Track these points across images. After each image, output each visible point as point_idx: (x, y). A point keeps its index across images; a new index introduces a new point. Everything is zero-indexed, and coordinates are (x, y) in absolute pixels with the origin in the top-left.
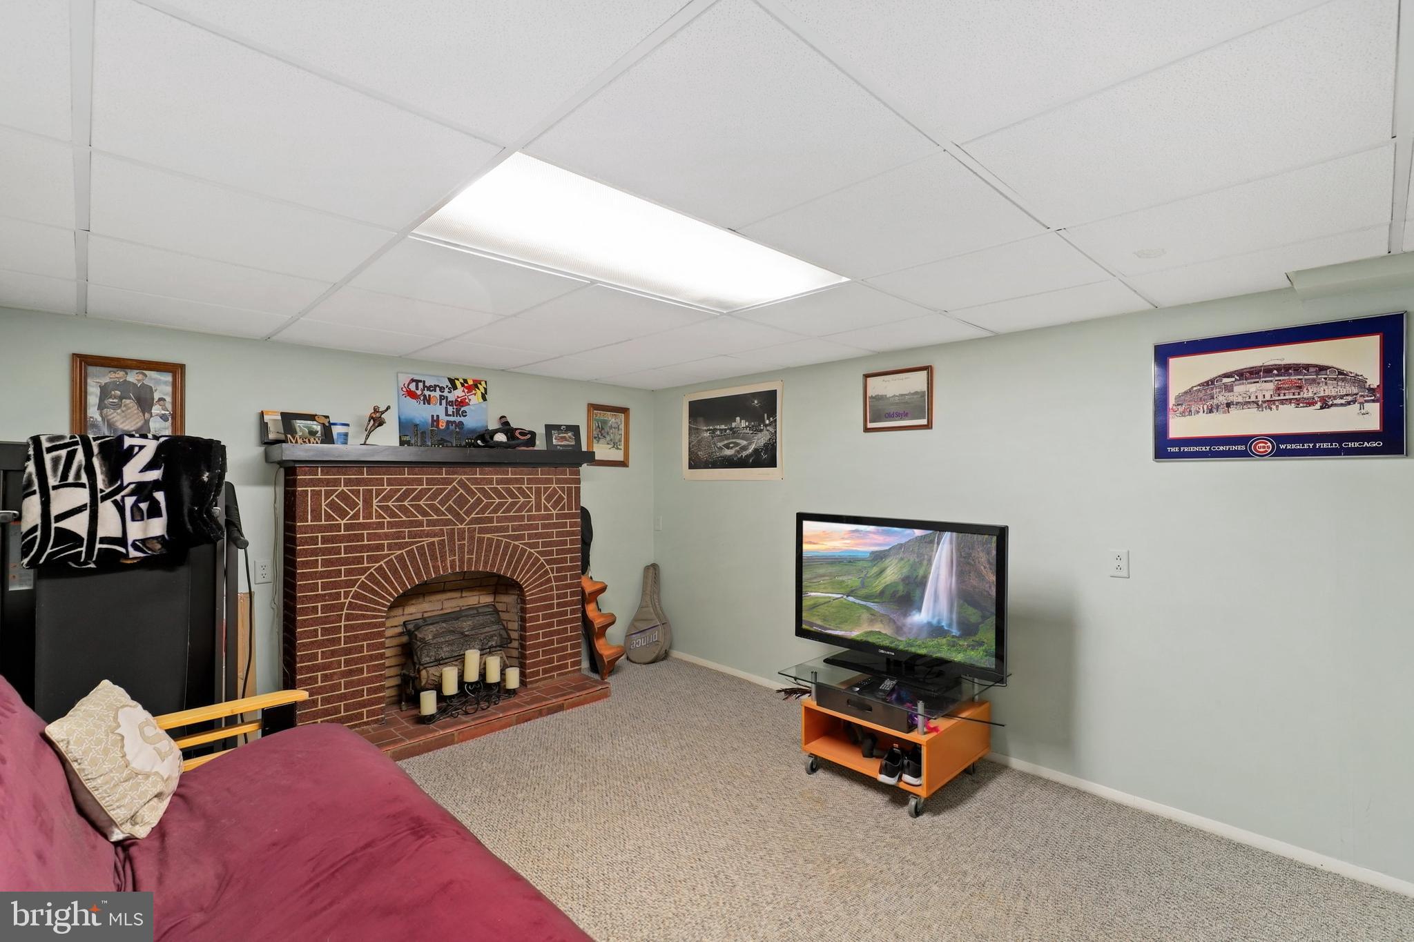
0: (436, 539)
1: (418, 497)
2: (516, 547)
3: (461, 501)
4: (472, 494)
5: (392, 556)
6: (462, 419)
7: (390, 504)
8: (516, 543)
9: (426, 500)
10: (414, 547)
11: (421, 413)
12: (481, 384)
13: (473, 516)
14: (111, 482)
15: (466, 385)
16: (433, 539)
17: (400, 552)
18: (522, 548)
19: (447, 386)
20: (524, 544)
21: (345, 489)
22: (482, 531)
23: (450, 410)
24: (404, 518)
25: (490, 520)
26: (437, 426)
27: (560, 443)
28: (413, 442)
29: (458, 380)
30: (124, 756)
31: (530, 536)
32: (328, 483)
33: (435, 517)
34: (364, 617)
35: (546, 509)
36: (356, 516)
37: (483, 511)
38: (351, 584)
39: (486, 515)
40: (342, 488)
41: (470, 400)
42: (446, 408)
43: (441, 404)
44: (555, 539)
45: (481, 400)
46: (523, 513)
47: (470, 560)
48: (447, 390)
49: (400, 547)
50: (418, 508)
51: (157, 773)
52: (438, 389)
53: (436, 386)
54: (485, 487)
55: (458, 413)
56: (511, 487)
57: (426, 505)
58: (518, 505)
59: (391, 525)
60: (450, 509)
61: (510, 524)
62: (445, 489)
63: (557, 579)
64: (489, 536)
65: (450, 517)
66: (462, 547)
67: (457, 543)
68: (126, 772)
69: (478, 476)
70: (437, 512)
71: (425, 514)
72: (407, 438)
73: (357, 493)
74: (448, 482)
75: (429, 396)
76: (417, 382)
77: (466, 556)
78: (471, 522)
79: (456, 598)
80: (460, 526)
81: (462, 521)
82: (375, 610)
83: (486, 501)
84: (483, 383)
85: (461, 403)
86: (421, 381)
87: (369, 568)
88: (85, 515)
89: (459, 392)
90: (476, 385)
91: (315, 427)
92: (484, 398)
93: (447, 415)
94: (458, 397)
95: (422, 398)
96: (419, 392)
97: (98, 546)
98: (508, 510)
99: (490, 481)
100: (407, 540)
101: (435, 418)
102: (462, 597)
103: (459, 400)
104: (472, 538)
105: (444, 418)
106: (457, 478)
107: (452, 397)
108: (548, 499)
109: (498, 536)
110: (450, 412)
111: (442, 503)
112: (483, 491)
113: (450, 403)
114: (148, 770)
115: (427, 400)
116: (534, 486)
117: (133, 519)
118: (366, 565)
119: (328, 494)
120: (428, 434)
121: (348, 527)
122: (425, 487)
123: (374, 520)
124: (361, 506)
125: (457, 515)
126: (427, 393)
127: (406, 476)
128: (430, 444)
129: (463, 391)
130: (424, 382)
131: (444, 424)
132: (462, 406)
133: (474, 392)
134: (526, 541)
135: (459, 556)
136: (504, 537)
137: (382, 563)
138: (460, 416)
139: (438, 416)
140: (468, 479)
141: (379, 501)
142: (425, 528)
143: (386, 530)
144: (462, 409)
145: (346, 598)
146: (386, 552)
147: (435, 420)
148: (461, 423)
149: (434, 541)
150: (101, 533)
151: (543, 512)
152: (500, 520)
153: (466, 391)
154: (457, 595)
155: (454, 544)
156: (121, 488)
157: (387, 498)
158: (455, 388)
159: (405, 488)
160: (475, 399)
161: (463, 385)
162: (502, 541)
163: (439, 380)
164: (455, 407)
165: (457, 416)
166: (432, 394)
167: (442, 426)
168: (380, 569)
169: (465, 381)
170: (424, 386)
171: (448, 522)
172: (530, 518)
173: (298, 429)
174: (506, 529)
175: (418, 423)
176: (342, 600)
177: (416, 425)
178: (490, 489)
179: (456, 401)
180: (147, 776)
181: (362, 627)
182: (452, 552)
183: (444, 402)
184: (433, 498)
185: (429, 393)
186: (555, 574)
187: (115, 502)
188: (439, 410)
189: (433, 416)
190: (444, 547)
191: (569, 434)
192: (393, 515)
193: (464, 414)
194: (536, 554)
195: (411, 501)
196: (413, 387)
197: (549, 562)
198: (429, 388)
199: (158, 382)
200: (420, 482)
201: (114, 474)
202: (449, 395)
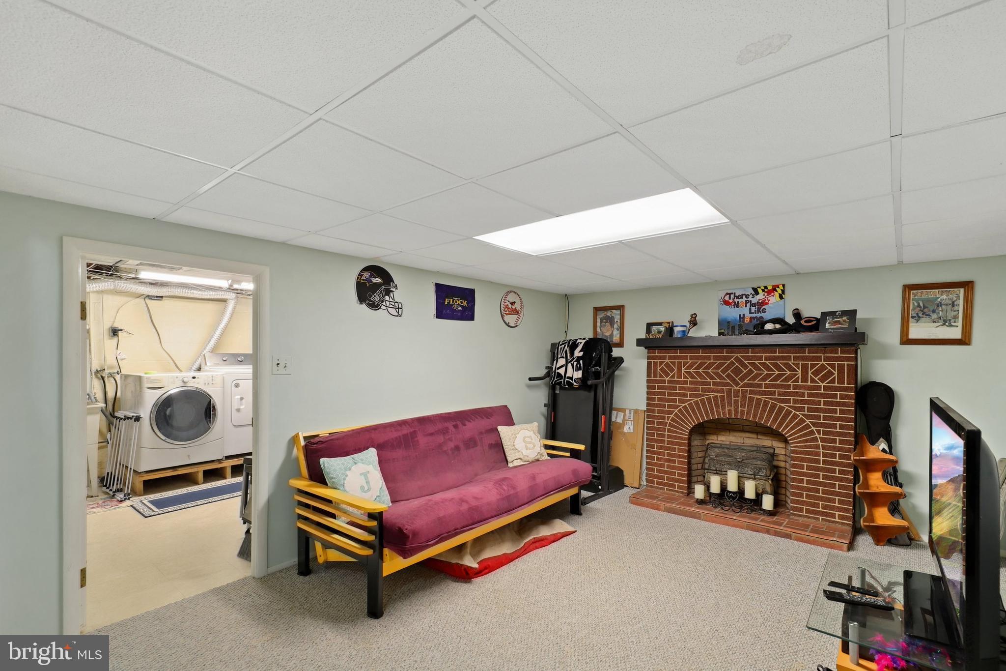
0: (718, 395)
1: (708, 368)
2: (781, 409)
3: (737, 371)
4: (746, 367)
5: (692, 401)
6: (762, 315)
7: (691, 370)
8: (782, 405)
9: (713, 370)
10: (705, 397)
11: (732, 314)
12: (778, 287)
13: (745, 381)
14: (571, 357)
15: (766, 290)
16: (716, 394)
17: (696, 399)
18: (787, 409)
19: (751, 294)
20: (790, 407)
21: (668, 361)
22: (751, 392)
23: (753, 309)
24: (699, 380)
25: (760, 386)
26: (743, 321)
27: (833, 327)
28: (726, 333)
29: (760, 287)
30: (514, 442)
31: (795, 401)
32: (660, 358)
33: (719, 380)
34: (677, 432)
35: (813, 381)
36: (673, 376)
37: (754, 379)
38: (671, 413)
39: (756, 382)
40: (667, 361)
41: (769, 300)
42: (750, 309)
43: (746, 306)
44: (822, 406)
45: (779, 299)
46: (789, 383)
47: (742, 411)
48: (751, 296)
49: (697, 396)
50: (708, 374)
51: (522, 453)
52: (744, 296)
53: (743, 295)
54: (756, 362)
55: (759, 311)
56: (778, 362)
57: (713, 372)
58: (784, 377)
59: (691, 383)
60: (728, 376)
61: (777, 390)
62: (726, 363)
63: (823, 440)
64: (758, 397)
65: (728, 381)
66: (736, 402)
67: (733, 399)
68: (513, 447)
69: (750, 355)
70: (720, 377)
71: (712, 378)
72: (723, 331)
73: (674, 363)
74: (728, 358)
75: (738, 302)
76: (730, 294)
77: (740, 409)
78: (744, 386)
79: (754, 438)
80: (735, 388)
81: (737, 384)
82: (682, 430)
83: (756, 372)
84: (781, 287)
85: (763, 303)
86: (732, 293)
87: (680, 406)
88: (564, 368)
89: (761, 296)
90: (774, 289)
91: (661, 329)
92: (781, 297)
93: (750, 313)
94: (759, 300)
95: (733, 304)
96: (731, 301)
97: (566, 379)
98: (775, 379)
99: (760, 358)
100: (700, 393)
101: (742, 316)
102: (757, 438)
103: (760, 301)
104: (744, 397)
105: (748, 316)
106: (734, 356)
107: (754, 300)
108: (816, 373)
109: (765, 398)
110: (753, 311)
111: (724, 371)
112: (754, 365)
113: (753, 305)
114: (519, 450)
115: (737, 305)
116: (800, 362)
117: (576, 371)
118: (678, 404)
119: (661, 363)
120: (737, 327)
121: (669, 382)
122: (712, 361)
123: (682, 379)
124: (676, 371)
125: (733, 380)
126: (736, 300)
127: (701, 354)
128: (738, 333)
129: (764, 295)
130: (735, 293)
131: (748, 320)
132: (763, 306)
133: (772, 294)
134: (792, 405)
135: (734, 407)
136: (771, 399)
137: (686, 404)
138: (761, 313)
139: (744, 315)
140: (742, 356)
141: (685, 369)
142: (712, 387)
143: (688, 386)
144: (763, 308)
145: (668, 420)
146: (688, 398)
147: (742, 318)
148: (762, 317)
149: (717, 396)
150: (567, 375)
151: (809, 384)
152: (767, 386)
153: (766, 294)
154: (754, 436)
155: (731, 399)
156: (574, 359)
157: (690, 367)
158: (757, 293)
159: (700, 361)
160: (774, 299)
161: (763, 291)
162: (769, 402)
163: (745, 291)
164: (757, 307)
165: (758, 313)
166: (740, 300)
167: (747, 320)
168: (685, 407)
169: (766, 287)
170: (735, 296)
171: (727, 384)
172: (795, 387)
173: (653, 330)
174: (773, 393)
175: (729, 320)
176: (666, 421)
177: (729, 322)
178: (760, 363)
179: (758, 302)
180: (519, 451)
181: (675, 437)
182: (730, 404)
183: (748, 305)
184: (717, 368)
185: (738, 300)
186: (821, 436)
187: (571, 364)
188: (745, 311)
189: (740, 315)
190: (724, 400)
191: (844, 318)
192: (692, 377)
193: (764, 311)
194: (801, 416)
195: (703, 369)
196: (727, 298)
197: (814, 424)
198: (738, 297)
199: (616, 314)
200: (709, 358)
201: (572, 354)
202: (752, 299)
